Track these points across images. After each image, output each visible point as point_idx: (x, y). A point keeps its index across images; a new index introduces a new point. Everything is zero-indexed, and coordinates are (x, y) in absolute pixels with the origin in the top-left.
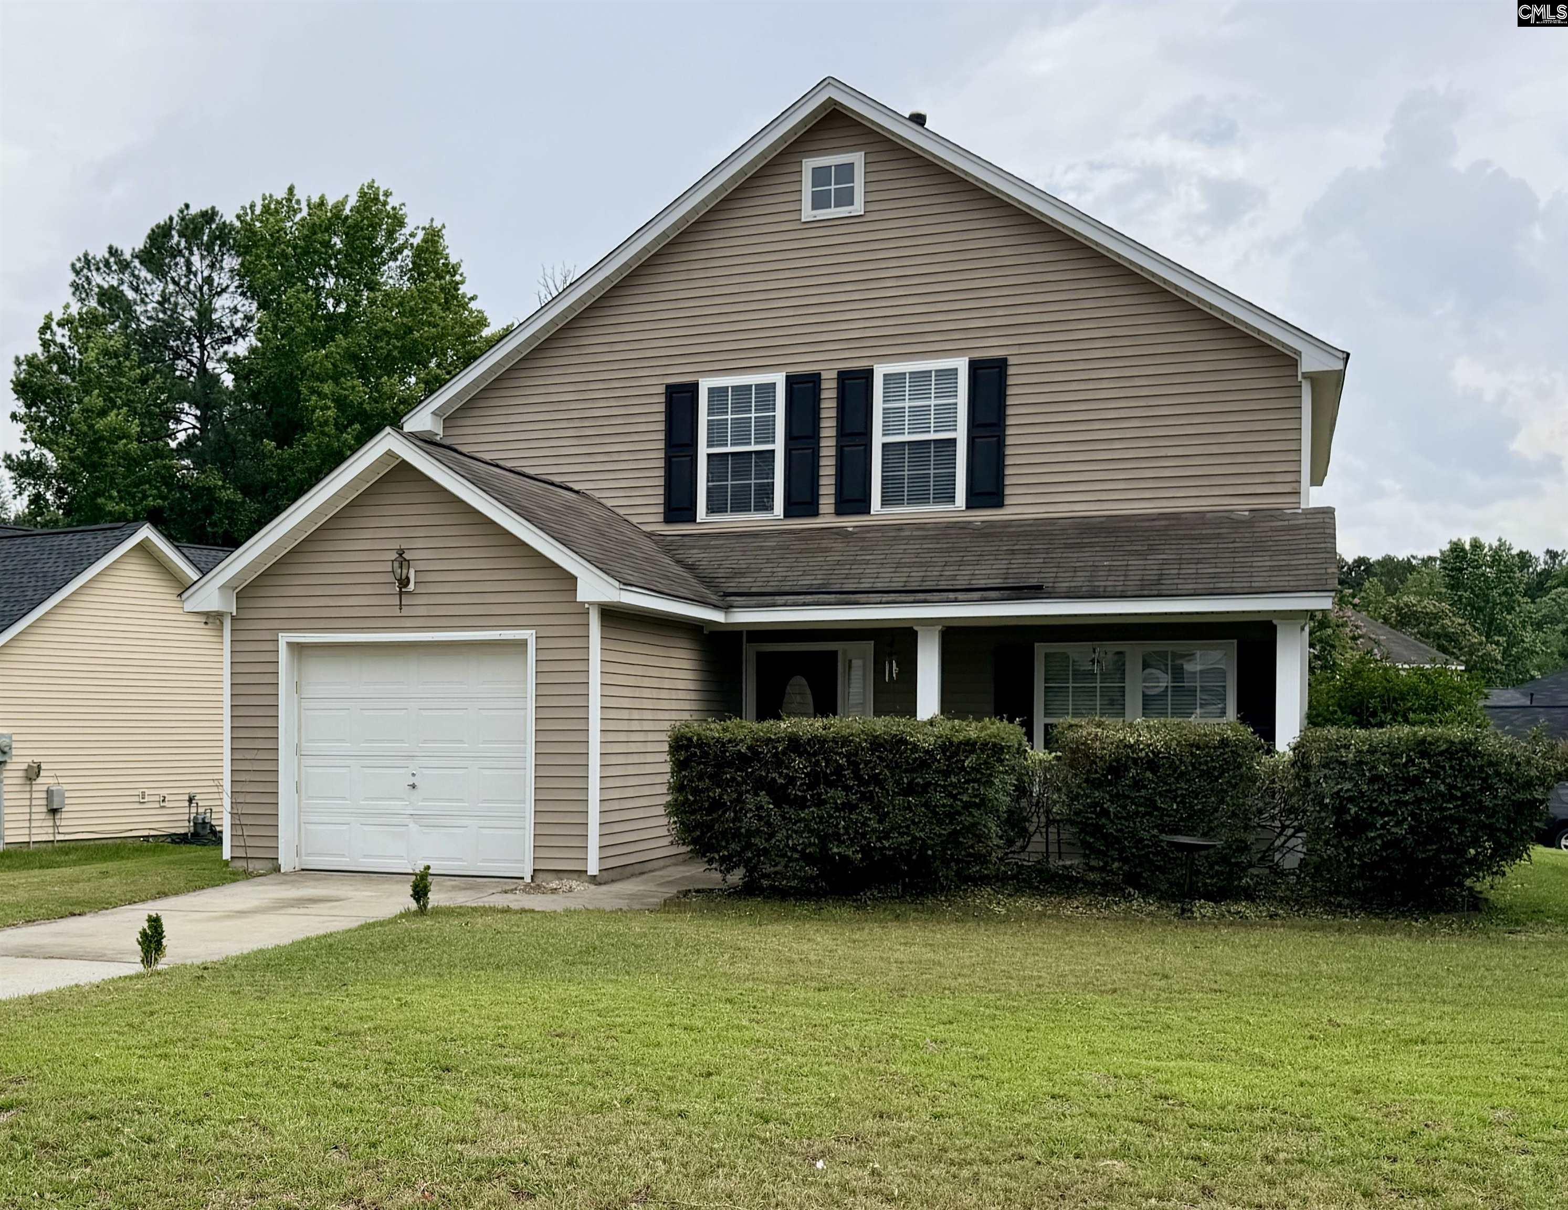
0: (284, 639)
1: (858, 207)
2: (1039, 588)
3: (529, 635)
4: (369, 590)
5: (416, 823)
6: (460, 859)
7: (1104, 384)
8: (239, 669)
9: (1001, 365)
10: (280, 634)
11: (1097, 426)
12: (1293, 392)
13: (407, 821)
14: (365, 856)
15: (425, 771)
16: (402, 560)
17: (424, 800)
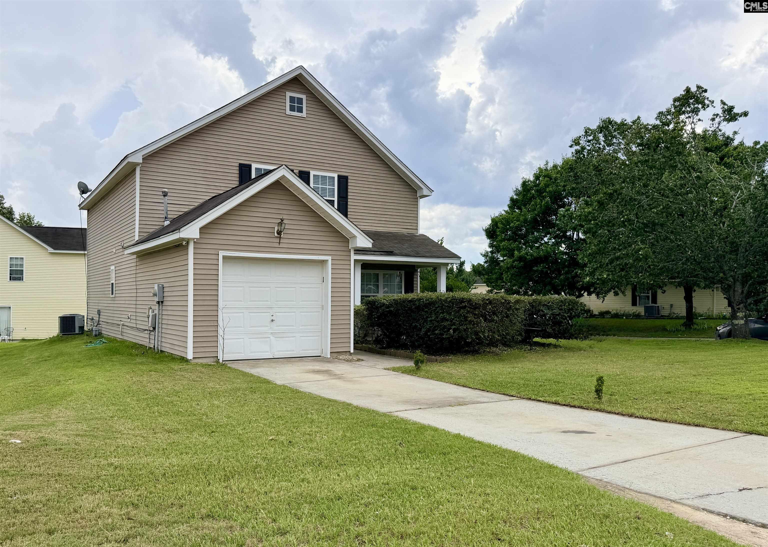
0: (222, 254)
1: (304, 114)
2: (392, 252)
3: (329, 258)
4: (261, 234)
5: (273, 336)
6: (293, 351)
7: (372, 190)
8: (198, 267)
9: (346, 178)
10: (220, 252)
11: (371, 202)
12: (416, 200)
13: (270, 336)
14: (251, 352)
15: (277, 314)
16: (281, 223)
17: (277, 326)
